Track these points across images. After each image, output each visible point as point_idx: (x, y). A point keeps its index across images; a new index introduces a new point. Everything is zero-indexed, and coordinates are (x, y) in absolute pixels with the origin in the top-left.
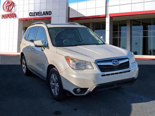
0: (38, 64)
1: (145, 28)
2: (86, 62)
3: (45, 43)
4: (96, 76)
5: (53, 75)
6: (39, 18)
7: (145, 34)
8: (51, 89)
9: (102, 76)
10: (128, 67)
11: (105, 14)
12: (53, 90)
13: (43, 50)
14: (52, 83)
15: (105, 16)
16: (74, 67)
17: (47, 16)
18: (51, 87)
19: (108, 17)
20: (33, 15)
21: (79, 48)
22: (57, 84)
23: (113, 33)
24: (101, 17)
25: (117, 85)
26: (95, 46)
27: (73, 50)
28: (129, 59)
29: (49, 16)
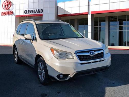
0: (27, 55)
1: (121, 24)
2: (67, 53)
3: (34, 36)
4: (76, 64)
5: (40, 64)
6: (32, 15)
7: (121, 28)
8: (38, 75)
9: (81, 64)
10: (103, 57)
11: (87, 12)
12: (40, 76)
13: (32, 42)
14: (39, 70)
15: (87, 13)
16: (58, 57)
17: (39, 13)
18: (39, 73)
19: (90, 15)
20: (27, 12)
21: (62, 41)
22: (44, 71)
23: (94, 27)
24: (84, 15)
25: (93, 72)
26: (75, 39)
27: (57, 43)
28: (103, 50)
29: (41, 13)
